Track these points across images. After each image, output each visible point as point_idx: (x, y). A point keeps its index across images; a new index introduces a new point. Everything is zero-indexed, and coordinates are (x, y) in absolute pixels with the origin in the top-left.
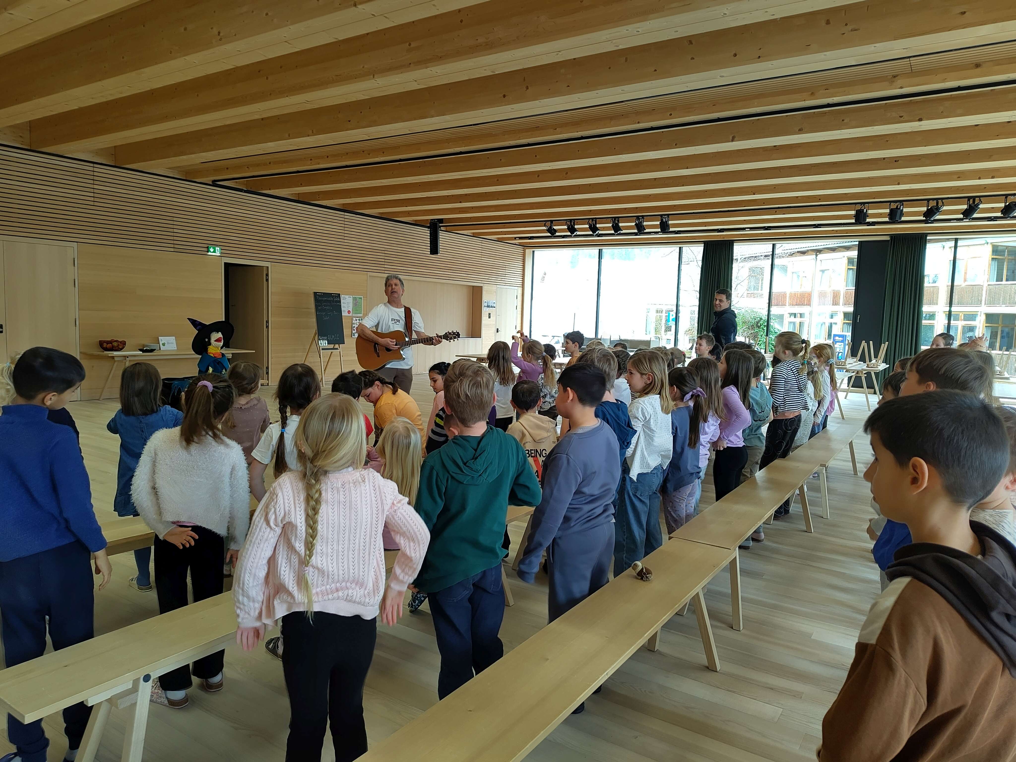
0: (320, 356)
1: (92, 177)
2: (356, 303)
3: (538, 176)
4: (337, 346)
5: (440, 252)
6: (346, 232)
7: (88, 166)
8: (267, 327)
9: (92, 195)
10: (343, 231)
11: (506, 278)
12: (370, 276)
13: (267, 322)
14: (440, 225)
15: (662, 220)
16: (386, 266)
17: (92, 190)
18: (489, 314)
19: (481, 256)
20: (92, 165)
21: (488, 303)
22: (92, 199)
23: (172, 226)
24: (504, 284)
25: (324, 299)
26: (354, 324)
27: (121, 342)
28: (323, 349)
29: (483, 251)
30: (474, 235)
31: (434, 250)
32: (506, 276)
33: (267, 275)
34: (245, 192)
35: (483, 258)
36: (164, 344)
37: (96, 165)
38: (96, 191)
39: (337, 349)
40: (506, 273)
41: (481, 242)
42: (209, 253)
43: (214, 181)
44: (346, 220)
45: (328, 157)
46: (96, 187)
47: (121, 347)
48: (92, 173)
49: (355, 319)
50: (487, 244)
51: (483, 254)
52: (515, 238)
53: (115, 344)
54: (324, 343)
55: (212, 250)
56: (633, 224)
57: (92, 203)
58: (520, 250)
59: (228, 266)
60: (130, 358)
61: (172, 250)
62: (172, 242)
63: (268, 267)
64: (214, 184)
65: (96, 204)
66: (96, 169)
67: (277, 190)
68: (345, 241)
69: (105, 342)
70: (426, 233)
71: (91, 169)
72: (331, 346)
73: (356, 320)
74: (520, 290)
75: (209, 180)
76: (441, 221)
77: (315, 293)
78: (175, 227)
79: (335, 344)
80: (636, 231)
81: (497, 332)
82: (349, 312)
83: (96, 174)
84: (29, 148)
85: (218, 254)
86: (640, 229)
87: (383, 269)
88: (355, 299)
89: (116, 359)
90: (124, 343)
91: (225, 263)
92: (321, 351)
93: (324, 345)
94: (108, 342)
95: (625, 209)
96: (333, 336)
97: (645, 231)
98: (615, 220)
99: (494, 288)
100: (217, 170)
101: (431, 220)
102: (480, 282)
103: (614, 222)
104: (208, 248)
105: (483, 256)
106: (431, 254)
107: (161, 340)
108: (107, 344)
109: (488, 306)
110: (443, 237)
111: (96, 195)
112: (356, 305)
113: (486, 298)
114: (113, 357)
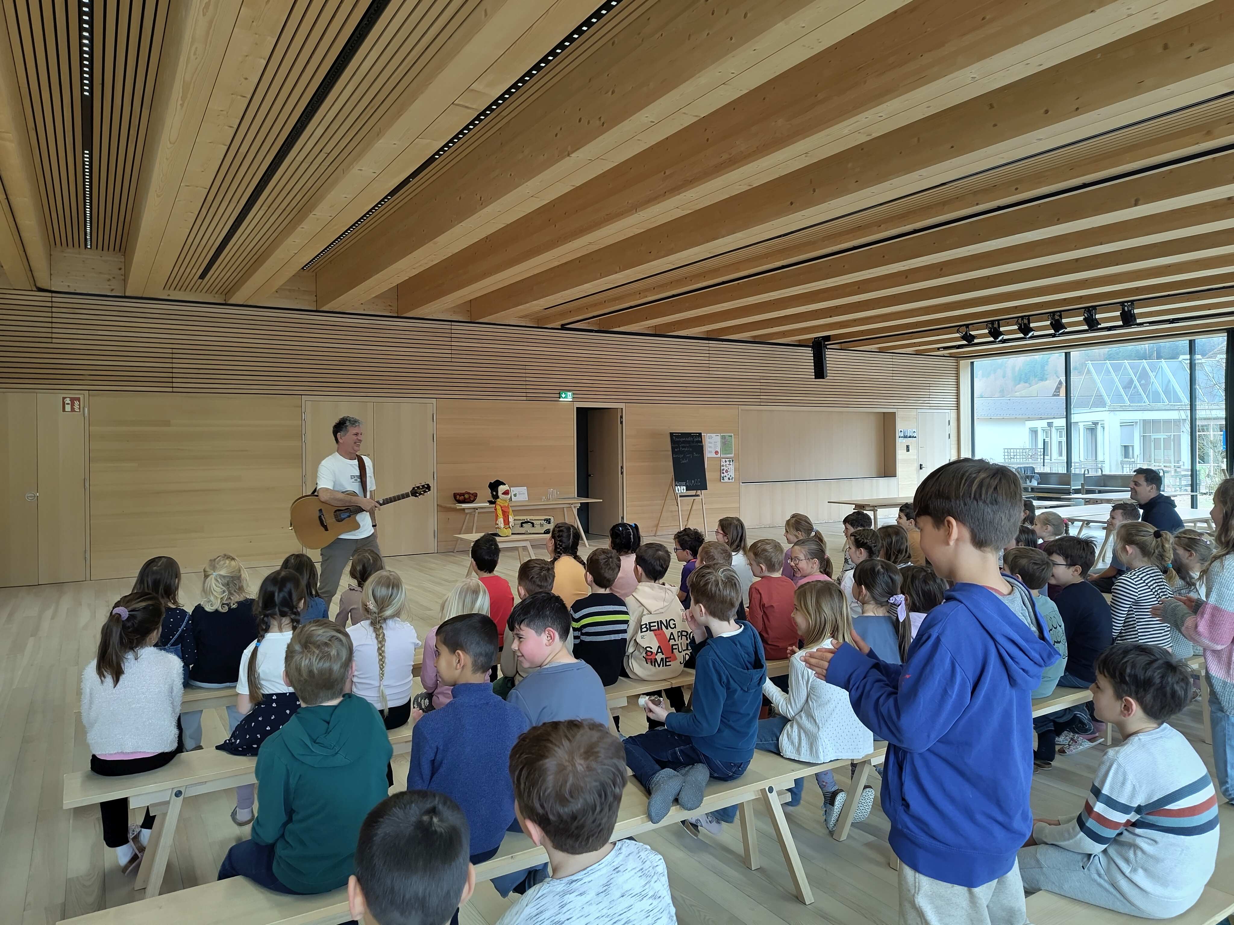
0: (677, 504)
1: (449, 335)
2: (725, 443)
3: (907, 277)
4: (699, 492)
5: (828, 375)
6: (711, 362)
7: (447, 326)
8: (622, 473)
9: (450, 352)
10: (707, 362)
11: (931, 399)
12: (742, 410)
13: (622, 468)
14: (826, 343)
15: (1123, 310)
16: (762, 397)
17: (449, 347)
18: (908, 447)
19: (891, 375)
20: (450, 323)
21: (904, 433)
22: (450, 356)
23: (524, 375)
24: (929, 408)
25: (682, 440)
26: (723, 466)
27: (472, 494)
28: (681, 496)
29: (894, 369)
30: (881, 351)
31: (820, 372)
32: (931, 396)
33: (621, 417)
34: (596, 332)
35: (894, 378)
36: (515, 495)
37: (453, 323)
38: (453, 348)
39: (698, 496)
40: (931, 394)
41: (891, 357)
42: (561, 399)
43: (562, 325)
44: (711, 349)
45: (654, 289)
46: (453, 344)
47: (472, 499)
48: (449, 331)
49: (724, 460)
50: (898, 360)
51: (894, 372)
52: (938, 349)
53: (467, 496)
54: (681, 489)
55: (563, 396)
56: (1081, 318)
57: (449, 360)
58: (951, 362)
59: (579, 410)
60: (479, 510)
61: (525, 398)
62: (524, 391)
63: (622, 409)
64: (563, 327)
65: (453, 360)
66: (453, 327)
67: (626, 327)
68: (711, 372)
69: (458, 494)
70: (808, 353)
71: (449, 327)
72: (693, 492)
73: (726, 461)
74: (953, 414)
75: (557, 324)
76: (827, 338)
77: (671, 434)
78: (527, 375)
79: (697, 490)
80: (1086, 327)
81: (921, 468)
82: (716, 453)
83: (453, 331)
84: (396, 315)
85: (570, 399)
86: (1092, 324)
87: (759, 400)
88: (723, 437)
89: (467, 511)
90: (475, 495)
91: (577, 408)
92: (679, 498)
93: (682, 491)
94: (463, 494)
95: (1065, 299)
96: (693, 481)
97: (1099, 326)
98: (1054, 315)
99: (913, 413)
100: (563, 314)
101: (815, 338)
102: (892, 407)
103: (1053, 318)
104: (560, 393)
105: (894, 375)
106: (815, 378)
107: (513, 491)
108: (460, 496)
109: (905, 437)
110: (832, 356)
111: (453, 352)
112: (726, 444)
113: (901, 426)
114: (464, 509)
